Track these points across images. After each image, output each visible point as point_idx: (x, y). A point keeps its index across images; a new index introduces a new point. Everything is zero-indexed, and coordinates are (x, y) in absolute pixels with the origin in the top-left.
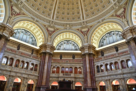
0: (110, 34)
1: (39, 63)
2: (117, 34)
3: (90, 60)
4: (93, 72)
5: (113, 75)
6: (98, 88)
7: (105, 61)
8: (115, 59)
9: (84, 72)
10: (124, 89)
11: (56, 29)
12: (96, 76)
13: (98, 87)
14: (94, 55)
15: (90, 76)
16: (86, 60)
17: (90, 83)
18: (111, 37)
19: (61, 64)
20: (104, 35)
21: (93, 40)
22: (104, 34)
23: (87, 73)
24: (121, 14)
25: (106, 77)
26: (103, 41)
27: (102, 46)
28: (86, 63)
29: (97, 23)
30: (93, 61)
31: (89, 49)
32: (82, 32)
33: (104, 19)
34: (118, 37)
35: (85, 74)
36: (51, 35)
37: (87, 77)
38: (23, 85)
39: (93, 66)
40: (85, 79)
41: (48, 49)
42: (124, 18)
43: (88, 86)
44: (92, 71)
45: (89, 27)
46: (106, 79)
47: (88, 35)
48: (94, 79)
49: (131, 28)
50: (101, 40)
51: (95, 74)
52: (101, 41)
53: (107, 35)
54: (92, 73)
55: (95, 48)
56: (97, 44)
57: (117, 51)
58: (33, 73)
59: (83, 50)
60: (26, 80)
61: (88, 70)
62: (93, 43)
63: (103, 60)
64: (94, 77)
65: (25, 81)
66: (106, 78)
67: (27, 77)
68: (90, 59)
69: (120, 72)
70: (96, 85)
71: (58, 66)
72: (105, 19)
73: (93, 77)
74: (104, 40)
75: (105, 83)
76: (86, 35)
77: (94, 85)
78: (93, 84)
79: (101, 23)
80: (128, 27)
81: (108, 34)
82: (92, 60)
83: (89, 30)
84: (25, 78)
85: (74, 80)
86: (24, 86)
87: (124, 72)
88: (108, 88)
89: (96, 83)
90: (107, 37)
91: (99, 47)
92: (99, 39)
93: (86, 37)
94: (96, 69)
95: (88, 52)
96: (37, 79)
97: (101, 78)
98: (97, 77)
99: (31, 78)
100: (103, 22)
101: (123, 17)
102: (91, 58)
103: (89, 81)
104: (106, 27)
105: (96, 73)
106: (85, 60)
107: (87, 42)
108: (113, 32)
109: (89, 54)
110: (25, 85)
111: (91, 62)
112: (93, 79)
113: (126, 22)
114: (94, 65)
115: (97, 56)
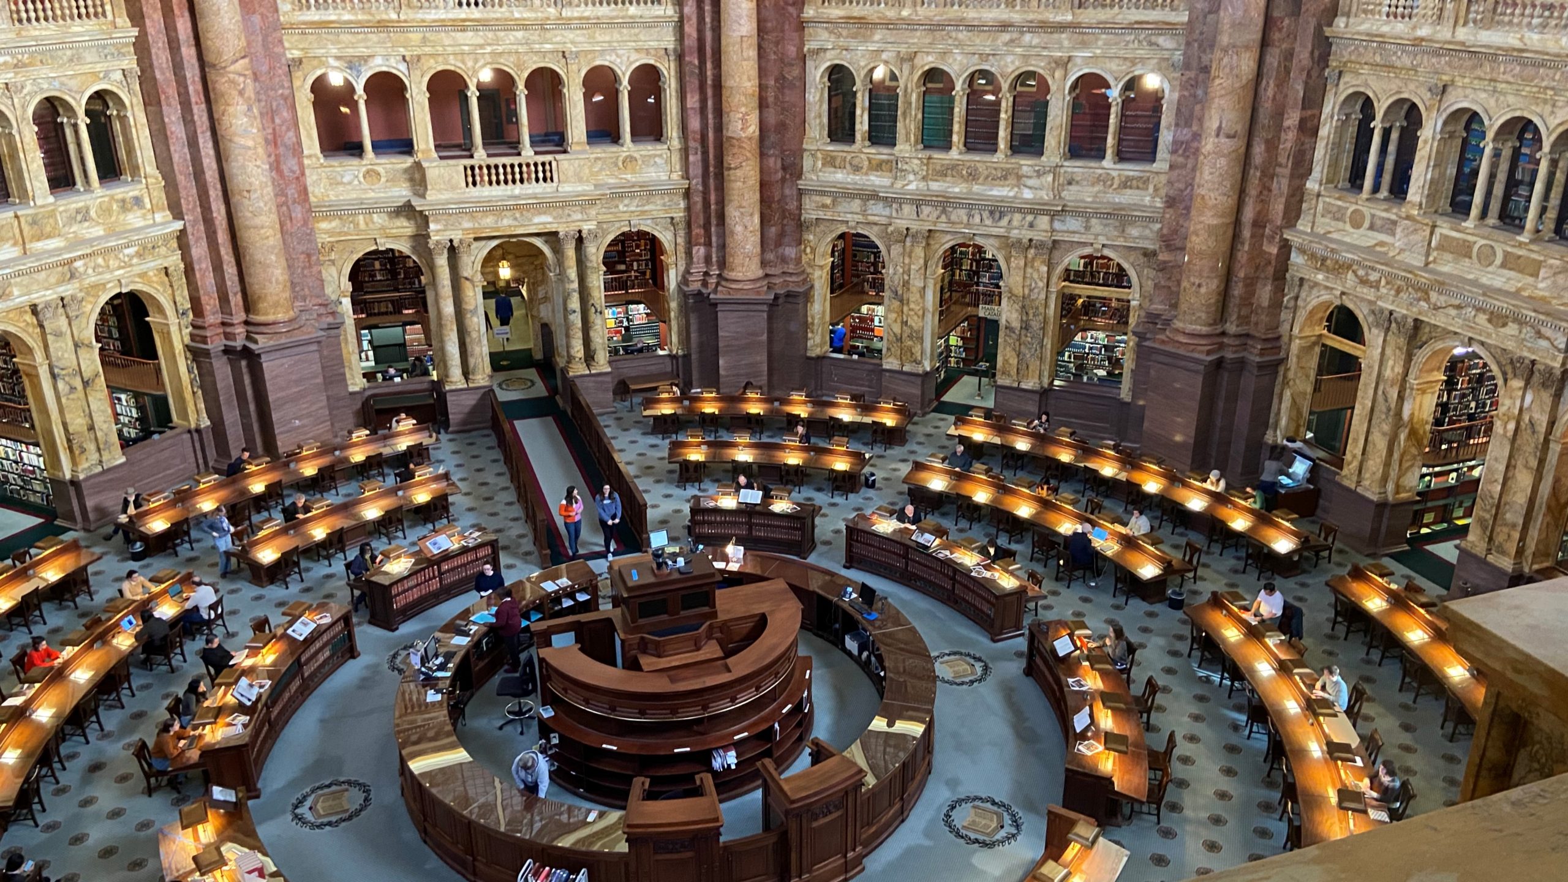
1: (126, 73)
4: (790, 138)
5: (969, 204)
6: (817, 286)
8: (1029, 37)
12: (809, 178)
15: (751, 181)
17: (749, 248)
19: (415, 37)
25: (908, 211)
30: (802, 3)
35: (706, 156)
38: (60, 384)
40: (706, 201)
43: (730, 274)
51: (799, 154)
54: (779, 141)
60: (63, 322)
61: (740, 122)
63: (913, 25)
64: (789, 192)
65: (59, 335)
66: (907, 217)
67: (68, 290)
70: (799, 260)
71: (378, 65)
73: (781, 185)
75: (887, 251)
78: (772, 256)
84: (47, 305)
85: (589, 226)
86: (73, 389)
88: (903, 301)
89: (799, 242)
94: (817, 102)
96: (174, 260)
97: (856, 204)
98: (820, 191)
99: (108, 276)
105: (809, 146)
110: (77, 374)
111: (771, 15)
112: (781, 203)
114: (802, 60)
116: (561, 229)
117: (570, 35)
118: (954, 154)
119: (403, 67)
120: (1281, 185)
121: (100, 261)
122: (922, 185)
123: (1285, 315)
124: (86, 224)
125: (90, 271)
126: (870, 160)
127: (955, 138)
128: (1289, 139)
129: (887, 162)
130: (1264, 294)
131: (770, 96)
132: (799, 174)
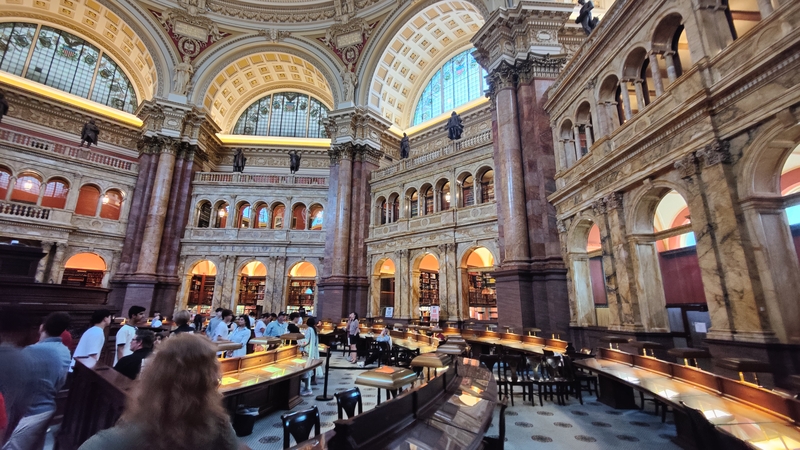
0: (290, 100)
2: (313, 114)
3: (179, 174)
4: (180, 223)
5: (254, 244)
6: (184, 283)
7: (241, 190)
8: (278, 191)
9: (135, 212)
10: (275, 291)
12: (187, 238)
13: (185, 278)
14: (202, 156)
15: (157, 233)
16: (156, 165)
17: (150, 260)
18: (291, 113)
20: (269, 96)
21: (219, 94)
22: (271, 92)
23: (145, 221)
24: (347, 51)
25: (229, 248)
26: (258, 114)
27: (247, 131)
28: (153, 179)
29: (257, 33)
30: (193, 178)
31: (188, 127)
32: (171, 33)
33: (288, 35)
34: (314, 125)
35: (137, 225)
37: (142, 238)
39: (184, 199)
40: (133, 244)
42: (353, 70)
43: (138, 272)
44: (176, 218)
45: (216, 31)
46: (225, 254)
47: (198, 64)
48: (176, 248)
49: (357, 111)
50: (250, 107)
51: (184, 230)
52: (252, 112)
53: (279, 99)
54: (174, 224)
55: (215, 131)
56: (232, 118)
57: (295, 167)
59: (155, 119)
61: (157, 209)
62: (213, 107)
63: (236, 186)
64: (176, 243)
66: (228, 251)
68: (181, 166)
69: (280, 237)
70: (176, 272)
72: (293, 35)
73: (172, 239)
74: (265, 112)
75: (218, 266)
76: (192, 58)
77: (166, 270)
78: (162, 268)
79: (271, 43)
80: (353, 105)
81: (286, 100)
82: (189, 174)
83: (209, 44)
85: (60, 242)
87: (293, 240)
88: (222, 286)
89: (177, 264)
90: (277, 107)
91: (235, 132)
92: (244, 103)
93: (186, 65)
94: (195, 213)
95: (176, 134)
97: (206, 248)
98: (191, 243)
100: (281, 43)
101: (350, 65)
102: (185, 165)
103: (147, 251)
104: (285, 65)
105: (189, 227)
106: (152, 166)
107: (187, 93)
108: (302, 100)
109: (181, 148)
111: (179, 178)
112: (171, 246)
113: (352, 88)
114: (190, 197)
115: (218, 163)
116: (44, 240)
117: (80, 168)
120: (362, 226)
123: (368, 269)
128: (362, 212)
130: (360, 262)
131: (174, 204)
132: (182, 237)
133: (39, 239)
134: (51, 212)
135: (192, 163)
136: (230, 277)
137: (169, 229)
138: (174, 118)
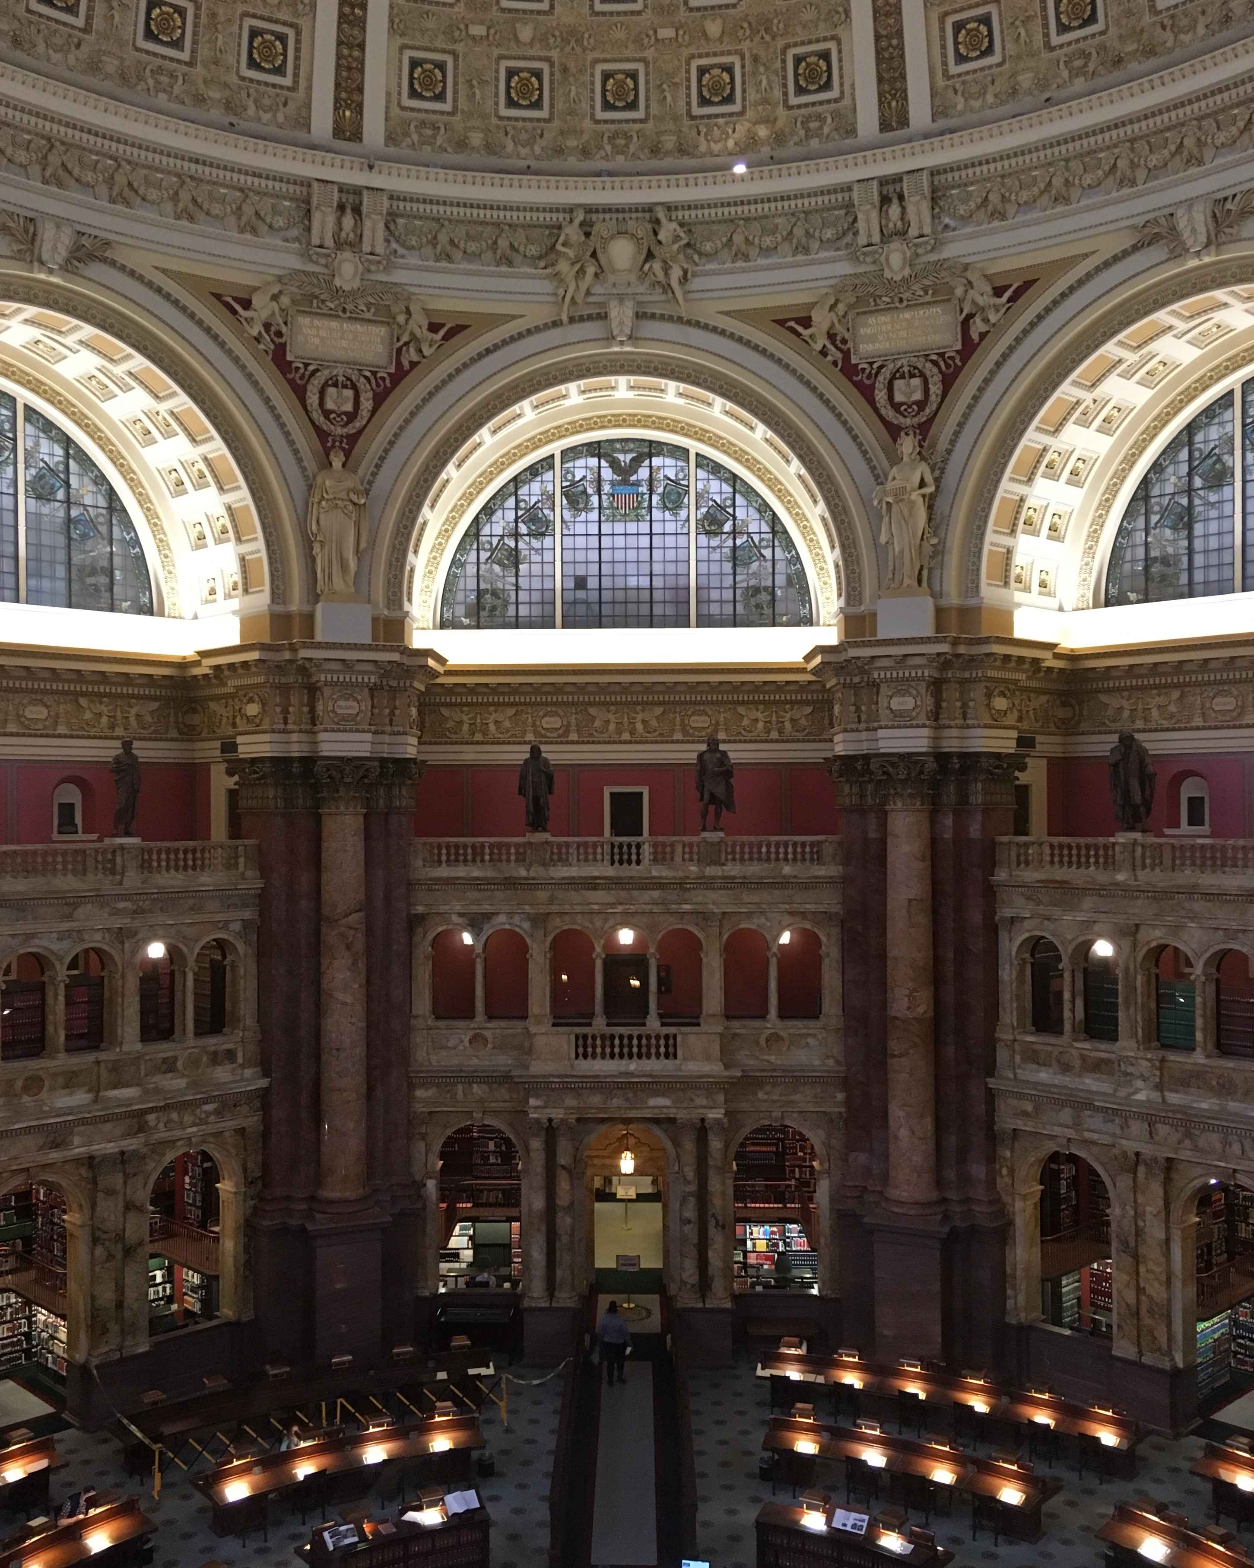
1: (246, 924)
4: (976, 1022)
5: (1224, 1127)
6: (1019, 1222)
7: (1151, 904)
11: (418, 324)
12: (1003, 1076)
13: (1019, 1205)
15: (919, 1074)
17: (917, 1159)
19: (542, 895)
20: (1229, 398)
22: (1234, 380)
26: (1189, 490)
30: (989, 867)
31: (951, 693)
32: (848, 370)
35: (866, 1039)
36: (353, 439)
37: (884, 1084)
38: (99, 1251)
39: (977, 943)
40: (867, 1095)
41: (347, 707)
43: (892, 1193)
44: (962, 1009)
45: (983, 294)
46: (1130, 1147)
48: (980, 1108)
50: (1158, 465)
51: (991, 1044)
52: (1165, 487)
58: (194, 1063)
60: (117, 1180)
61: (908, 1001)
63: (1129, 893)
64: (976, 1092)
65: (109, 1191)
67: (131, 1144)
68: (948, 835)
70: (991, 1184)
73: (963, 1079)
77: (963, 1181)
78: (951, 1175)
79: (1189, 262)
82: (976, 855)
83: (967, 349)
84: (105, 1158)
85: (716, 1114)
86: (110, 1257)
88: (1136, 1257)
89: (991, 1159)
95: (919, 740)
96: (253, 1122)
97: (1067, 1115)
98: (1020, 1094)
99: (178, 1133)
102: (959, 827)
103: (903, 1133)
105: (1004, 1035)
106: (874, 848)
109: (941, 778)
110: (120, 1237)
112: (963, 1104)
114: (992, 930)
116: (681, 1115)
117: (712, 895)
118: (1198, 1058)
119: (526, 925)
121: (174, 1116)
122: (1155, 1095)
124: (170, 1075)
125: (161, 1125)
126: (1083, 1058)
127: (1199, 1036)
129: (1107, 1062)
131: (949, 971)
132: (991, 1070)
133: (672, 1113)
134: (679, 1039)
135: (979, 817)
136: (1155, 1232)
137: (950, 1051)
138: (903, 686)
